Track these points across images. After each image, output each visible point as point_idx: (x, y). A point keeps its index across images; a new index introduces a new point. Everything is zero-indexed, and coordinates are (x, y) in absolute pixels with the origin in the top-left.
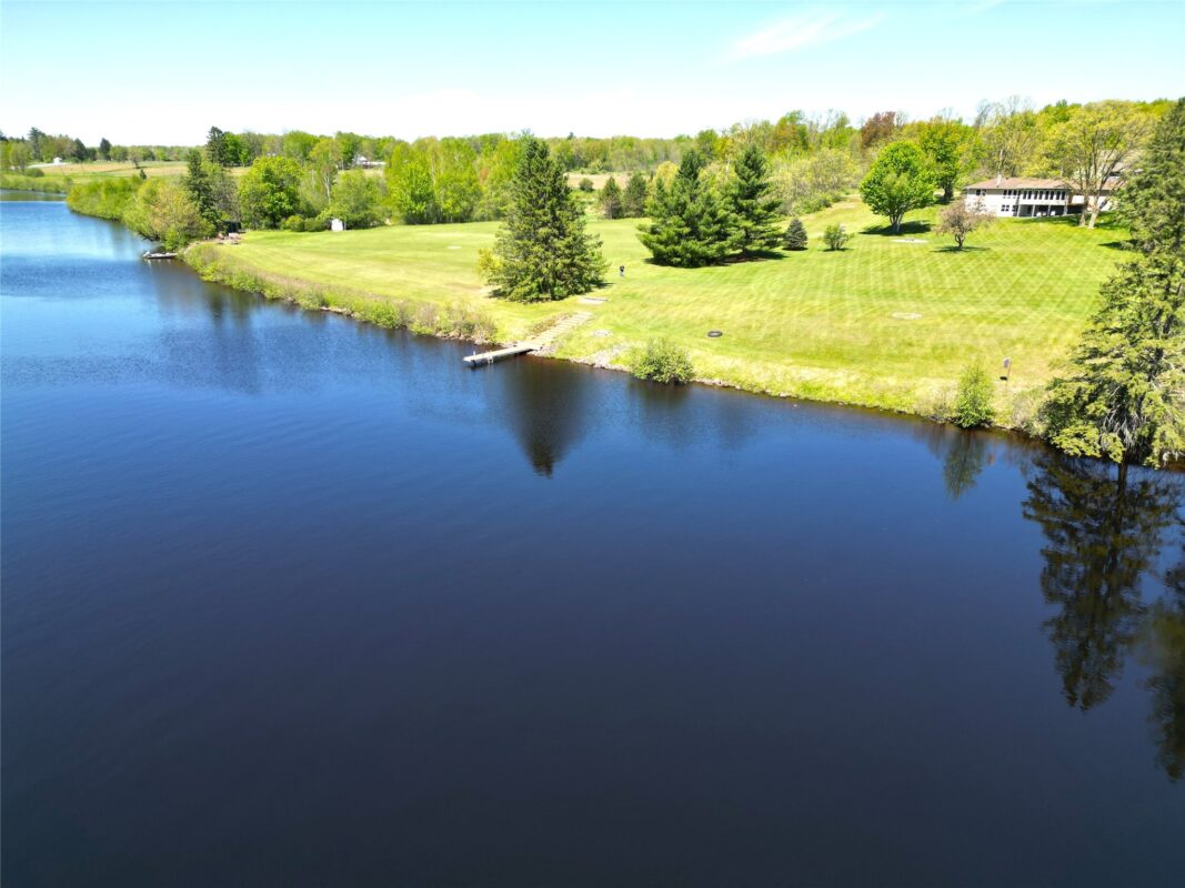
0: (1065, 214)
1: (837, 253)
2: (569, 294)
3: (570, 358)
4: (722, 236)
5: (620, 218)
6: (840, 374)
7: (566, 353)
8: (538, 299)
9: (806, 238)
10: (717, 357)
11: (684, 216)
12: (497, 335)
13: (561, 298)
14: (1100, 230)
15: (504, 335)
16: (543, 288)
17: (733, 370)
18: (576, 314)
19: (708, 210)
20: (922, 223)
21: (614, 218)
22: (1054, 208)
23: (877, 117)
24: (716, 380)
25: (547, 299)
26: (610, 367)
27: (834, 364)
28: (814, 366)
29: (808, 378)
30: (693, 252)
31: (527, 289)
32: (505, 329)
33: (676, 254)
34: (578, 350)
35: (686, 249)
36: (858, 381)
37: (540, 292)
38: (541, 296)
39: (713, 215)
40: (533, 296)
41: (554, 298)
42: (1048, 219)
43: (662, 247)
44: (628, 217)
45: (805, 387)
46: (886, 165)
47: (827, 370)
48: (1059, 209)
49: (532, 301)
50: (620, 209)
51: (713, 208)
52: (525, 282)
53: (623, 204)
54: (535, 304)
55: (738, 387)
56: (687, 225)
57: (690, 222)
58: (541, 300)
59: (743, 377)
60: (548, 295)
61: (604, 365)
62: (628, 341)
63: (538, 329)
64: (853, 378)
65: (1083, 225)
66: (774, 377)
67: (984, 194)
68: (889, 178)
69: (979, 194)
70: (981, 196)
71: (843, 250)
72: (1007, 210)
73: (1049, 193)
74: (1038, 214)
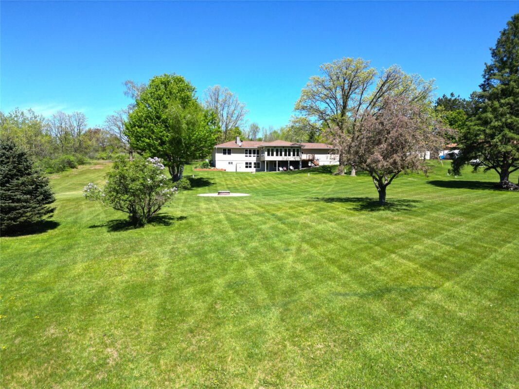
0: (301, 168)
48: (295, 164)
67: (229, 153)
68: (174, 109)
69: (225, 153)
70: (227, 157)
71: (163, 221)
72: (250, 167)
73: (287, 150)
74: (281, 169)
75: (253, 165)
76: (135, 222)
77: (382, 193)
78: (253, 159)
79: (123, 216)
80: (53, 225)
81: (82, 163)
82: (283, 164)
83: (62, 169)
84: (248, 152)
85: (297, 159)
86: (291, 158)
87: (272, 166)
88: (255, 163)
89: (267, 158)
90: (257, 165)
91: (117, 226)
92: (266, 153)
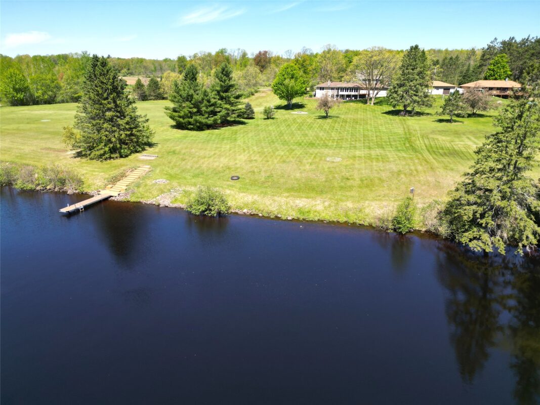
0: (358, 99)
1: (270, 120)
2: (131, 153)
3: (141, 200)
4: (214, 113)
5: (146, 100)
6: (318, 202)
7: (138, 198)
8: (110, 158)
9: (254, 113)
10: (242, 195)
11: (192, 102)
12: (84, 186)
13: (126, 156)
14: (376, 106)
15: (89, 186)
16: (113, 150)
17: (253, 203)
18: (139, 167)
19: (206, 98)
20: (300, 103)
21: (143, 100)
22: (353, 96)
23: (260, 53)
24: (245, 211)
25: (117, 157)
26: (172, 205)
27: (312, 195)
28: (302, 197)
29: (301, 205)
30: (200, 123)
31: (102, 152)
32: (90, 182)
33: (190, 123)
34: (146, 195)
35: (196, 121)
36: (330, 206)
37: (111, 153)
38: (112, 156)
39: (209, 101)
40: (107, 156)
41: (121, 157)
42: (351, 101)
43: (181, 120)
44: (151, 100)
45: (300, 211)
46: (283, 75)
47: (310, 199)
48: (355, 96)
49: (106, 159)
50: (146, 96)
51: (208, 97)
52: (100, 147)
53: (147, 93)
54: (108, 161)
55: (261, 215)
56: (194, 107)
57: (196, 105)
58: (113, 158)
59: (261, 207)
60: (117, 155)
61: (167, 205)
62: (180, 186)
63: (114, 180)
64: (327, 204)
65: (368, 104)
66: (280, 206)
67: (323, 90)
68: (287, 82)
69: (321, 90)
70: (322, 91)
71: (273, 118)
72: (334, 97)
73: (351, 89)
74: (347, 99)
76: (268, 118)
77: (327, 114)
78: (335, 92)
79: (266, 117)
80: (253, 118)
81: (257, 92)
82: (348, 96)
83: (249, 96)
84: (332, 89)
85: (356, 93)
86: (353, 93)
87: (342, 96)
88: (336, 95)
89: (341, 93)
91: (265, 119)
92: (340, 90)
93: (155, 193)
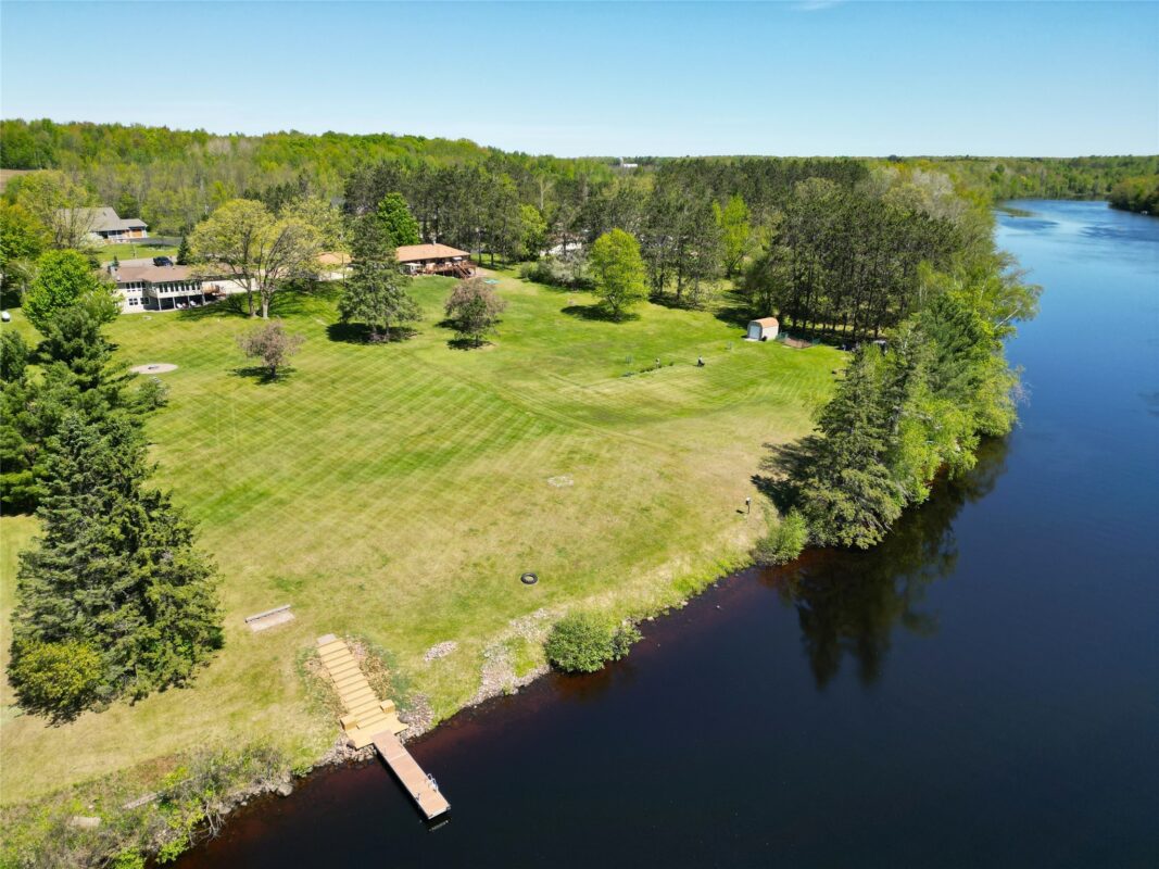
0: (205, 303)
6: (677, 561)
17: (619, 605)
18: (313, 648)
22: (192, 298)
26: (527, 681)
32: (283, 739)
45: (678, 585)
47: (667, 563)
48: (197, 299)
55: (650, 618)
59: (635, 606)
61: (520, 685)
62: (485, 639)
65: (255, 317)
72: (136, 303)
73: (184, 284)
74: (179, 305)
75: (139, 301)
78: (138, 293)
82: (181, 300)
84: (130, 286)
85: (198, 292)
86: (191, 293)
87: (168, 304)
88: (142, 299)
89: (161, 295)
90: (145, 301)
92: (158, 290)
93: (465, 676)
